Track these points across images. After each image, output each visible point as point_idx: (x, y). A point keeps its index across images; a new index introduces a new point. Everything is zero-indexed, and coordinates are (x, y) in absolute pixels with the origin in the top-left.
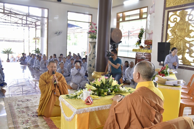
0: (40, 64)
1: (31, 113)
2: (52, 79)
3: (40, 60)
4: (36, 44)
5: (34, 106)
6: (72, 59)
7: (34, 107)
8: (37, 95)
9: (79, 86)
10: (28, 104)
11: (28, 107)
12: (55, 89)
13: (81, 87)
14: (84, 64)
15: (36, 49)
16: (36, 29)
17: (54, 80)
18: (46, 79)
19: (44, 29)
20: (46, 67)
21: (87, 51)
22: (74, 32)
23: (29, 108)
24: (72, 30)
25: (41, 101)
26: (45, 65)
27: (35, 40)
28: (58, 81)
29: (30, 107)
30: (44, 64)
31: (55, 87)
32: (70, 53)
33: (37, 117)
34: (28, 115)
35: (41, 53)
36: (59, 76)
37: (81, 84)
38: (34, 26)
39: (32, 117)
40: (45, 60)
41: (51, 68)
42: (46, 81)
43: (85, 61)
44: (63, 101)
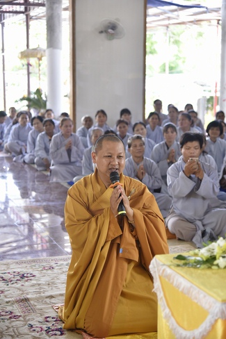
0: (51, 151)
1: (41, 319)
2: (111, 198)
3: (50, 134)
4: (29, 73)
5: (47, 297)
6: (168, 126)
7: (48, 300)
8: (53, 258)
9: (202, 228)
10: (24, 288)
11: (27, 300)
12: (121, 236)
13: (208, 230)
14: (213, 147)
15: (29, 93)
16: (28, 18)
17: (119, 201)
18: (91, 200)
19: (59, 16)
20: (73, 160)
21: (218, 94)
22: (166, 22)
23: (32, 302)
24: (162, 17)
25: (70, 277)
26: (69, 151)
27: (25, 62)
28: (132, 206)
29: (32, 299)
30: (63, 150)
31: (122, 228)
32: (158, 104)
33: (62, 334)
34: (32, 326)
35: (48, 107)
36: (133, 191)
37: (206, 222)
38: (22, 8)
39: (44, 332)
40: (66, 135)
41: (105, 161)
42: (88, 209)
43: (219, 132)
44: (168, 277)
